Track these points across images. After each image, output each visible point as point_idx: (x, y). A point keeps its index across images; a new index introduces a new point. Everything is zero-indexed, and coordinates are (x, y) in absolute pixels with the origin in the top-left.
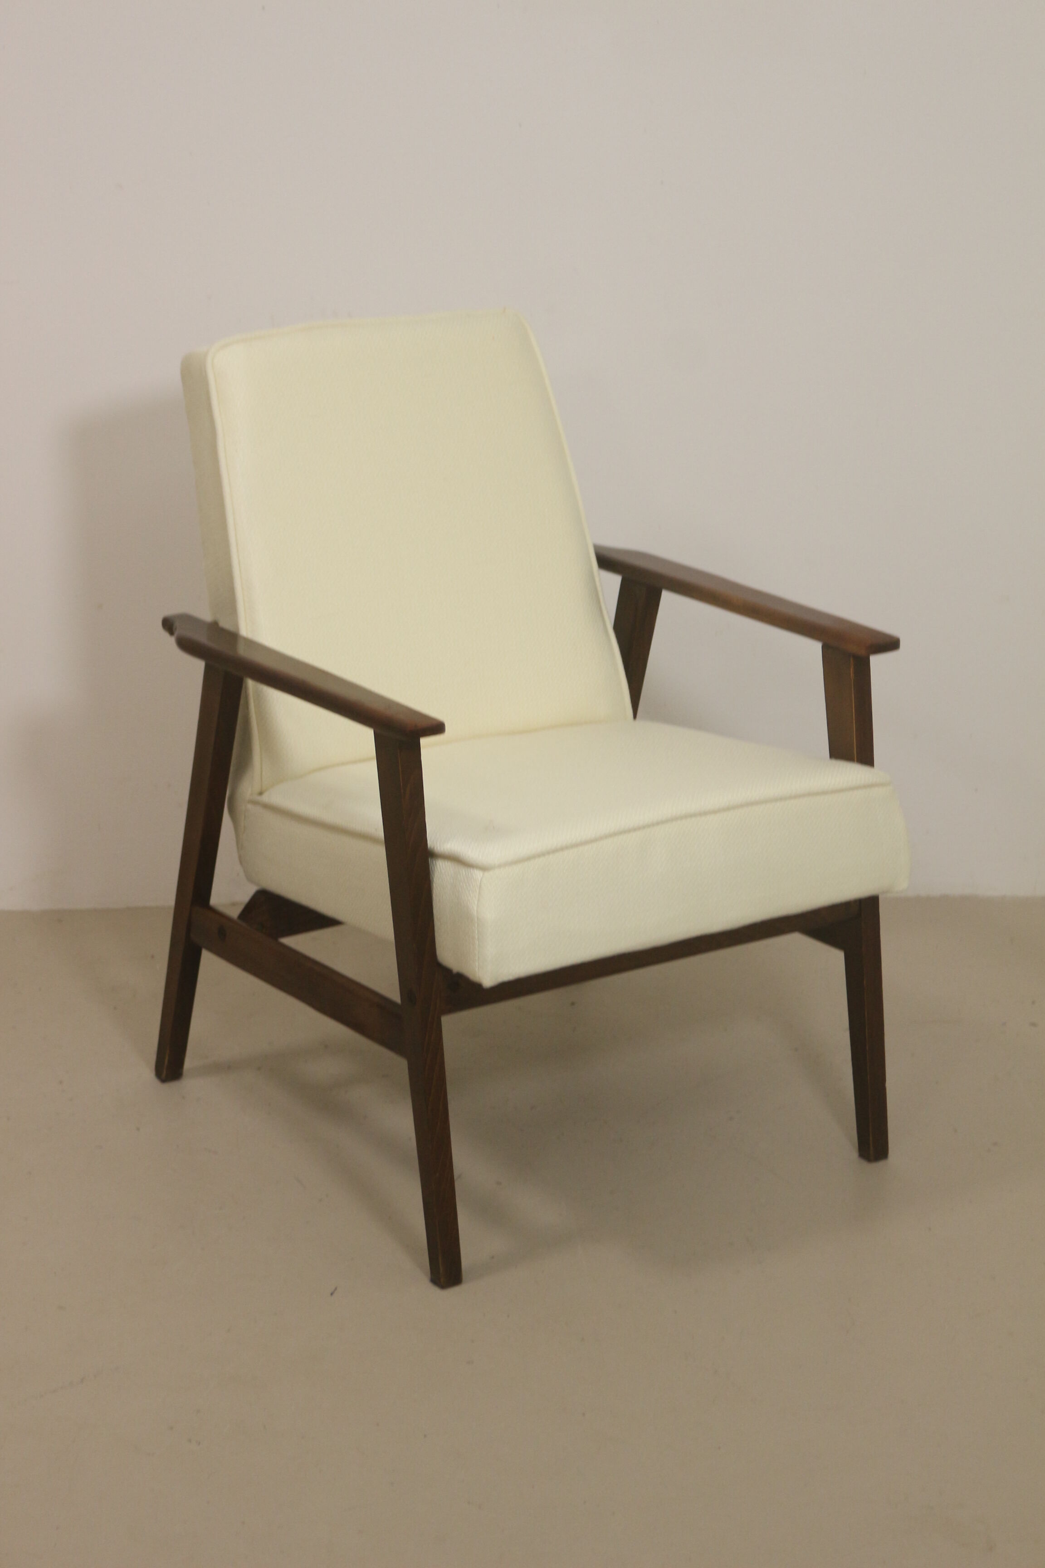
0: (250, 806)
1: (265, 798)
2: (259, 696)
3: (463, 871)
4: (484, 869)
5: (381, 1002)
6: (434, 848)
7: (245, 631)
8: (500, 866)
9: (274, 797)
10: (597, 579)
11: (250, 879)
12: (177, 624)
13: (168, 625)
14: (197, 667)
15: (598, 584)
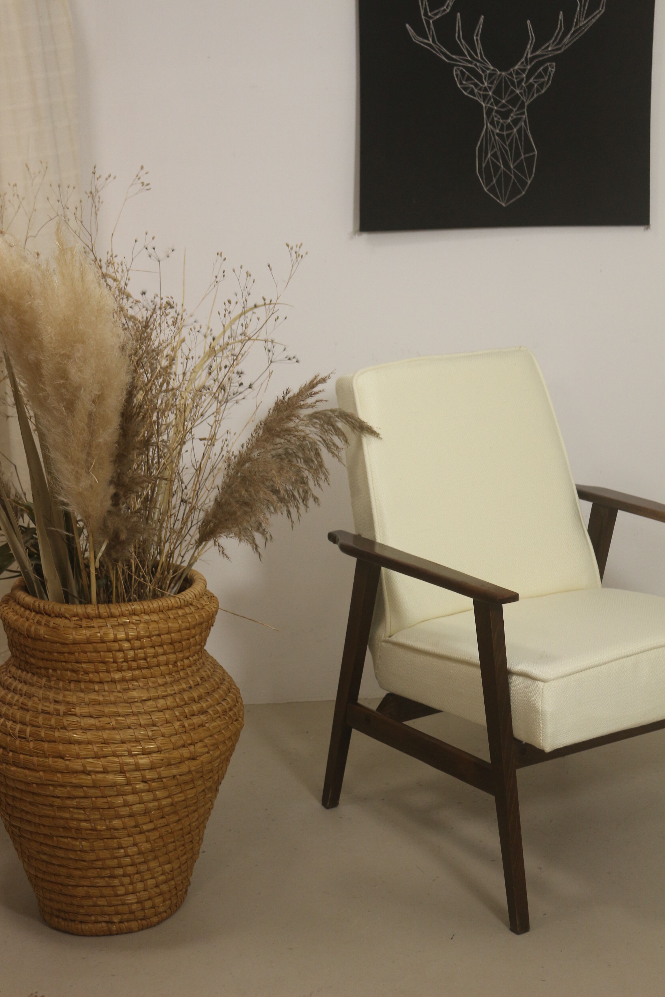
0: (383, 644)
1: (394, 639)
2: (388, 578)
3: (531, 682)
4: (544, 681)
5: (478, 763)
6: (511, 669)
7: (379, 539)
8: (554, 679)
9: (400, 638)
10: (578, 504)
11: (382, 687)
12: (339, 537)
13: (332, 537)
14: (352, 561)
15: (579, 507)
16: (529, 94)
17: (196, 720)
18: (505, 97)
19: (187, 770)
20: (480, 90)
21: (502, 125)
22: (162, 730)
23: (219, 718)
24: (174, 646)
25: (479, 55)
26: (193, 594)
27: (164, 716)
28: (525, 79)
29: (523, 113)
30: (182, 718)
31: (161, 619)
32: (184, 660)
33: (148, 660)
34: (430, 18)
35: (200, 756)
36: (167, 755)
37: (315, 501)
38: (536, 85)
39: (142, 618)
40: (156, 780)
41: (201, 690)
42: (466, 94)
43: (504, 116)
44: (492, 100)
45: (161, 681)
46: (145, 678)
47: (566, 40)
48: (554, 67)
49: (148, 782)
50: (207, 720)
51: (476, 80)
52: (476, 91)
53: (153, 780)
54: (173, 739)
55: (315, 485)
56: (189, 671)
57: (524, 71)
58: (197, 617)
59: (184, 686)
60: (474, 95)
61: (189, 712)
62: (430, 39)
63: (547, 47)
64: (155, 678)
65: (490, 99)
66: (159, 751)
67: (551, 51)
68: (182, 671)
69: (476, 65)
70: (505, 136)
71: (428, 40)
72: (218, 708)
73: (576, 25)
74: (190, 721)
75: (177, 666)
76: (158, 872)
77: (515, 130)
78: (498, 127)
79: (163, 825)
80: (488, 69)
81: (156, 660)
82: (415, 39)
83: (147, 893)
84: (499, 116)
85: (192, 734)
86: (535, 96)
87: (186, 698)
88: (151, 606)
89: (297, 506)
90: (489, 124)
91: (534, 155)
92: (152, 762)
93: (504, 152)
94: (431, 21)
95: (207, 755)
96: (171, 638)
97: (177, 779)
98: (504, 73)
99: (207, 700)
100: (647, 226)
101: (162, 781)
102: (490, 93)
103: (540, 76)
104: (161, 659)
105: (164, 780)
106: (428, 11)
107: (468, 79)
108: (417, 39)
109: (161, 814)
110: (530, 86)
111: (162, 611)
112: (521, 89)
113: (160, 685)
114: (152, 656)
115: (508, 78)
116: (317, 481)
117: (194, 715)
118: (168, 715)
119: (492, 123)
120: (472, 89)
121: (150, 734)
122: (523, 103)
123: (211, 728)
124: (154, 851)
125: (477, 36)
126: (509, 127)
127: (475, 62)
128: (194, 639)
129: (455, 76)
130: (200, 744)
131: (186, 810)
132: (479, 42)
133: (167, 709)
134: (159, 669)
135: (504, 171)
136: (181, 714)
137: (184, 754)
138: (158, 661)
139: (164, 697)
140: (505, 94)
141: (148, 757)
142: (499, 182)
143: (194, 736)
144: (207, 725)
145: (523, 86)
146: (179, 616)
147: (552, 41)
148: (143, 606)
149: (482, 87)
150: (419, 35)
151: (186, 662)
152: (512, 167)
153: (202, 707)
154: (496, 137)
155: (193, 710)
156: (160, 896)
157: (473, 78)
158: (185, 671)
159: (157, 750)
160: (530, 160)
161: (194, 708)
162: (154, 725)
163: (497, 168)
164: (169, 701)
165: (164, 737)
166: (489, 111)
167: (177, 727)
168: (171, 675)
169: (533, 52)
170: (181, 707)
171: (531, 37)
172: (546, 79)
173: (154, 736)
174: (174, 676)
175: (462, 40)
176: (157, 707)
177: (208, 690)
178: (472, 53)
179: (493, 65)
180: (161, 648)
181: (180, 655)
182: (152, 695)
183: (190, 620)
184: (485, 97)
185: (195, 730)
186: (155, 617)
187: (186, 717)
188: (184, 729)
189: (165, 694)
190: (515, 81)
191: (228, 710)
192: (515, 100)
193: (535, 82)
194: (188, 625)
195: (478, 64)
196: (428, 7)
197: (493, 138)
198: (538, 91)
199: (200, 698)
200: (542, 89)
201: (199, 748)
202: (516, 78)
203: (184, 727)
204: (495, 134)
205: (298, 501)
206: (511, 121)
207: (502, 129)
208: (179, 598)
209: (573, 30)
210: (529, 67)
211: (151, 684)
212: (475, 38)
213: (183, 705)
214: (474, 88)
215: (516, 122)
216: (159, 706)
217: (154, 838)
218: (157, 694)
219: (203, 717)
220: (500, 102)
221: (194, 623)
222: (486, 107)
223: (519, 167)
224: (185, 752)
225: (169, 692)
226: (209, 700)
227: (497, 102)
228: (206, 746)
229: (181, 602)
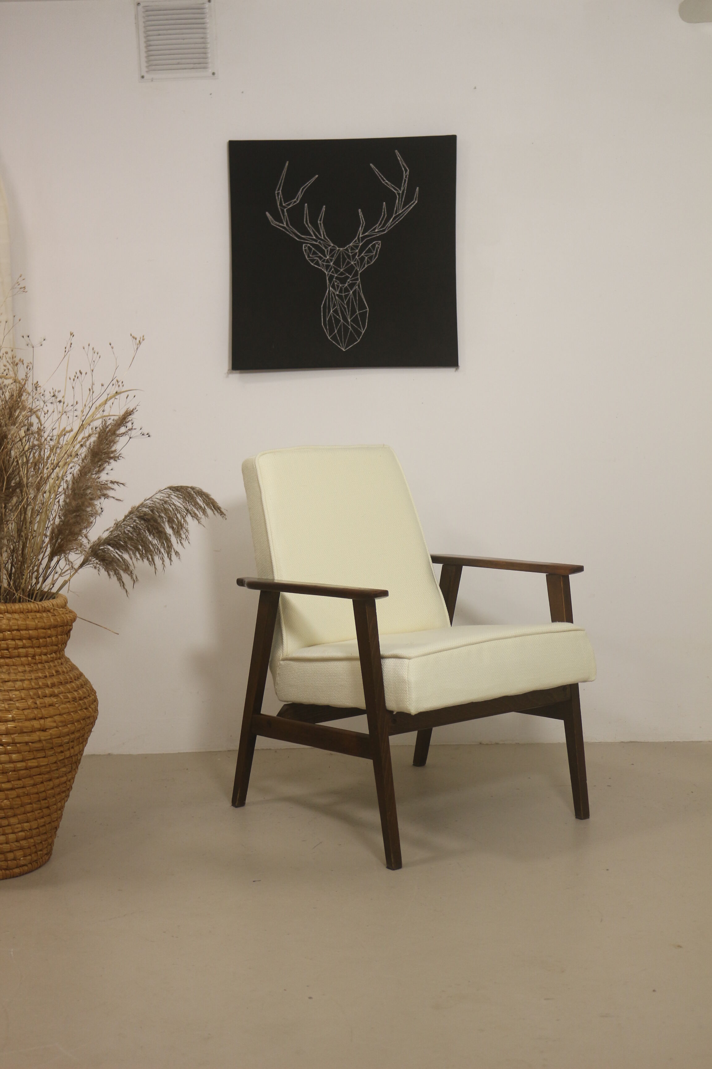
1: (290, 656)
9: (295, 654)
16: (361, 264)
17: (47, 700)
18: (343, 267)
19: (37, 739)
20: (324, 261)
21: (341, 288)
22: (17, 705)
23: (69, 703)
24: (32, 642)
25: (322, 235)
26: (51, 604)
27: (20, 694)
28: (358, 254)
29: (357, 279)
30: (35, 697)
31: (20, 618)
32: (43, 656)
33: (10, 650)
34: (285, 207)
35: (50, 729)
36: (20, 724)
37: (176, 554)
38: (366, 258)
39: (5, 616)
40: (11, 745)
41: (55, 680)
42: (312, 264)
43: (343, 281)
44: (333, 269)
45: (21, 669)
46: (7, 665)
47: (389, 224)
48: (380, 245)
49: (4, 745)
50: (57, 701)
51: (320, 254)
52: (320, 262)
53: (8, 744)
54: (26, 712)
55: (178, 543)
56: (46, 665)
57: (357, 247)
58: (52, 620)
59: (40, 675)
60: (319, 265)
61: (42, 694)
62: (285, 223)
63: (375, 229)
64: (16, 666)
65: (331, 269)
66: (13, 720)
67: (377, 232)
68: (40, 664)
69: (320, 242)
70: (344, 296)
71: (283, 224)
72: (69, 695)
73: (396, 212)
74: (41, 700)
75: (35, 659)
76: (18, 828)
77: (351, 292)
78: (338, 290)
79: (19, 786)
80: (330, 246)
81: (16, 651)
82: (273, 223)
83: (8, 845)
84: (338, 282)
85: (43, 710)
86: (366, 266)
87: (40, 684)
88: (13, 607)
89: (162, 558)
90: (330, 288)
91: (367, 311)
92: (7, 728)
93: (343, 309)
94: (285, 210)
95: (56, 729)
96: (29, 634)
97: (29, 745)
98: (341, 249)
99: (59, 688)
100: (456, 367)
101: (16, 746)
102: (332, 264)
103: (369, 251)
104: (21, 651)
105: (18, 745)
106: (283, 203)
107: (314, 253)
108: (274, 223)
109: (17, 775)
110: (362, 259)
111: (23, 613)
112: (355, 261)
113: (19, 672)
114: (13, 647)
115: (345, 253)
116: (180, 540)
117: (46, 697)
118: (23, 694)
119: (333, 287)
120: (318, 261)
121: (7, 706)
122: (357, 271)
123: (60, 708)
124: (13, 809)
125: (320, 221)
126: (346, 290)
127: (319, 241)
128: (50, 639)
129: (304, 251)
130: (49, 719)
131: (41, 776)
132: (322, 225)
133: (23, 689)
134: (20, 660)
135: (343, 322)
136: (34, 694)
137: (35, 725)
138: (18, 652)
139: (22, 680)
140: (343, 265)
141: (4, 724)
142: (339, 331)
143: (44, 712)
144: (57, 705)
145: (356, 258)
146: (37, 618)
147: (378, 225)
148: (6, 606)
149: (325, 259)
150: (276, 221)
151: (44, 657)
152: (349, 320)
153: (54, 692)
154: (336, 297)
155: (46, 693)
156: (21, 851)
157: (318, 252)
158: (43, 665)
159: (11, 720)
160: (363, 315)
161: (47, 692)
162: (11, 700)
163: (338, 321)
164: (26, 684)
165: (19, 710)
166: (331, 278)
167: (29, 704)
168: (30, 665)
169: (363, 233)
170: (35, 689)
171: (362, 222)
172: (374, 254)
173: (10, 708)
174: (33, 667)
175: (309, 224)
176: (14, 687)
177: (61, 680)
178: (317, 233)
179: (333, 243)
180: (21, 641)
181: (38, 650)
182: (11, 678)
183: (45, 621)
184: (327, 267)
185: (46, 708)
186: (16, 616)
187: (39, 697)
188: (36, 705)
189: (23, 678)
190: (351, 254)
191: (78, 699)
192: (350, 269)
193: (366, 256)
194: (43, 625)
195: (322, 242)
196: (282, 200)
197: (334, 299)
198: (368, 262)
199: (53, 685)
200: (371, 261)
201: (48, 723)
202: (351, 253)
203: (36, 704)
204: (336, 295)
205: (163, 554)
206: (348, 285)
207: (341, 292)
208: (38, 604)
209: (394, 216)
210: (361, 244)
211: (12, 671)
212: (319, 222)
213: (38, 688)
214: (319, 260)
215: (352, 286)
216: (17, 686)
217: (13, 796)
218: (16, 678)
219: (55, 700)
220: (339, 271)
221: (49, 624)
222: (328, 274)
223: (355, 321)
224: (36, 724)
225: (26, 677)
226: (61, 688)
227: (337, 271)
228: (55, 722)
229: (39, 607)
